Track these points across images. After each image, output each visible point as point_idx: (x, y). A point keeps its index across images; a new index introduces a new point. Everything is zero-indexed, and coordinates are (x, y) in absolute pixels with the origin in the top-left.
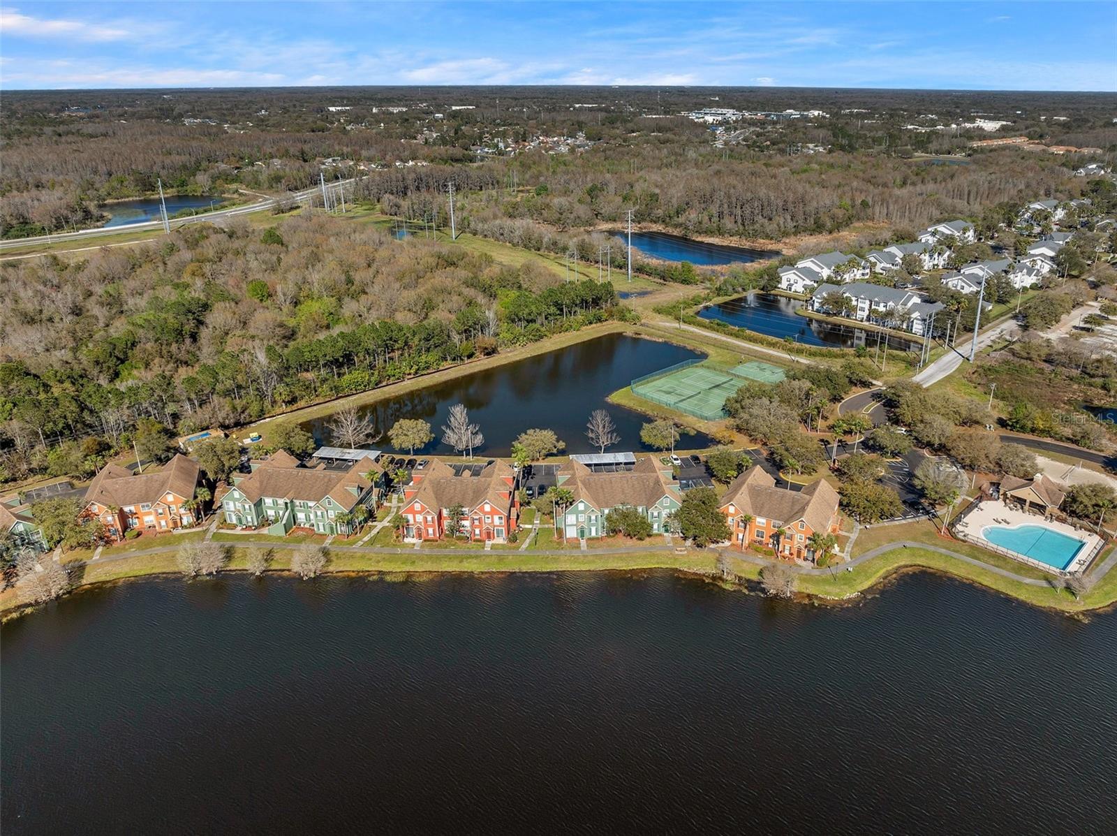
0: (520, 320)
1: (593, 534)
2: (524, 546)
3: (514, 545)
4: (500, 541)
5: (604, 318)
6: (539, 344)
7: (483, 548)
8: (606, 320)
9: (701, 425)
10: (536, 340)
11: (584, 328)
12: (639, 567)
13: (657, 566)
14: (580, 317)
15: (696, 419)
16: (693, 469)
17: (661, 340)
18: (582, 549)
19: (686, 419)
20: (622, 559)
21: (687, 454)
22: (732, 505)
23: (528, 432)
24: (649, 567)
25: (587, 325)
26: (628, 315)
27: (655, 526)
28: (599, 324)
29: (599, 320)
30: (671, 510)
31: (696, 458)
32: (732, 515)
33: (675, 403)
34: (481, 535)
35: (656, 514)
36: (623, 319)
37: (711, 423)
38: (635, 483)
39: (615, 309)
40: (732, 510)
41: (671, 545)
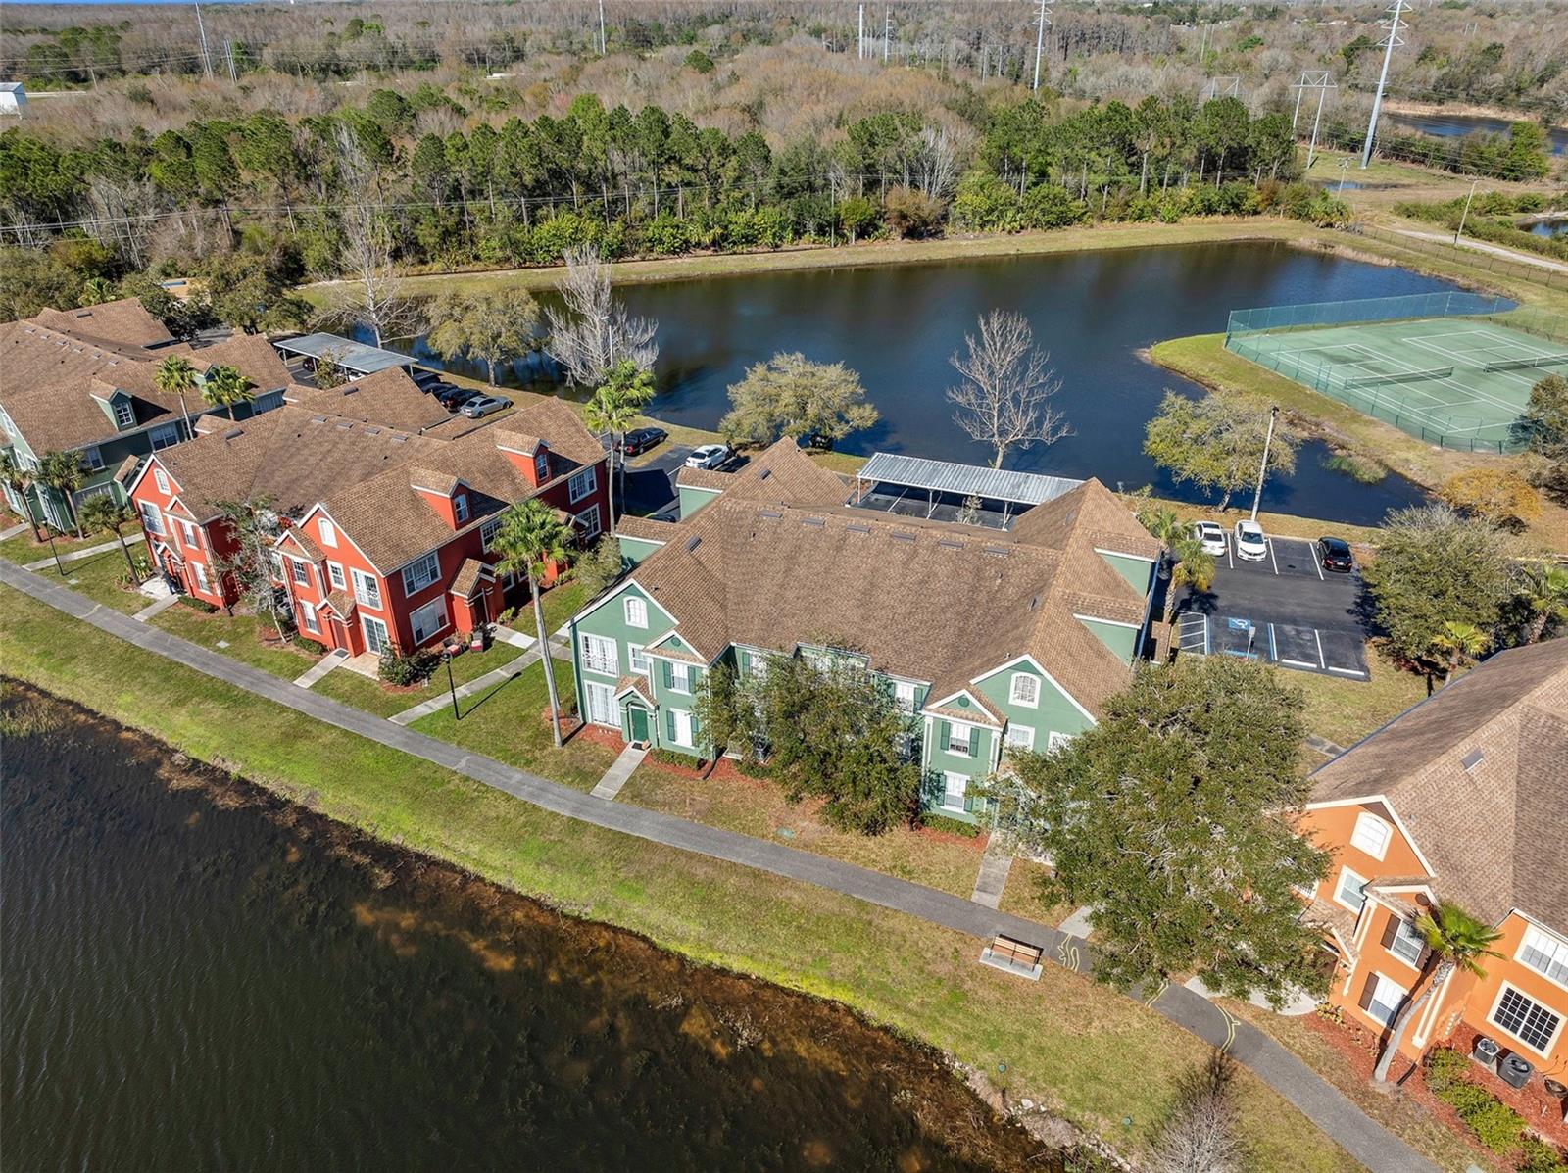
0: (1018, 170)
1: (684, 739)
2: (421, 710)
3: (398, 693)
4: (368, 666)
5: (1247, 205)
6: (1055, 234)
7: (297, 674)
8: (1256, 212)
9: (1411, 456)
10: (1051, 225)
11: (1186, 219)
12: (756, 970)
13: (843, 996)
14: (1184, 192)
15: (1401, 435)
16: (1307, 585)
17: (1386, 261)
18: (600, 789)
19: (1364, 431)
20: (707, 900)
21: (1305, 531)
22: (1378, 809)
23: (780, 360)
24: (804, 986)
25: (1199, 213)
26: (1317, 205)
27: (956, 785)
28: (1231, 218)
29: (1235, 206)
30: (1041, 738)
31: (1337, 554)
32: (1361, 861)
33: (1348, 386)
34: (318, 625)
35: (961, 732)
36: (1301, 213)
37: (1451, 455)
38: (942, 571)
39: (1284, 190)
40: (1371, 836)
41: (991, 901)
